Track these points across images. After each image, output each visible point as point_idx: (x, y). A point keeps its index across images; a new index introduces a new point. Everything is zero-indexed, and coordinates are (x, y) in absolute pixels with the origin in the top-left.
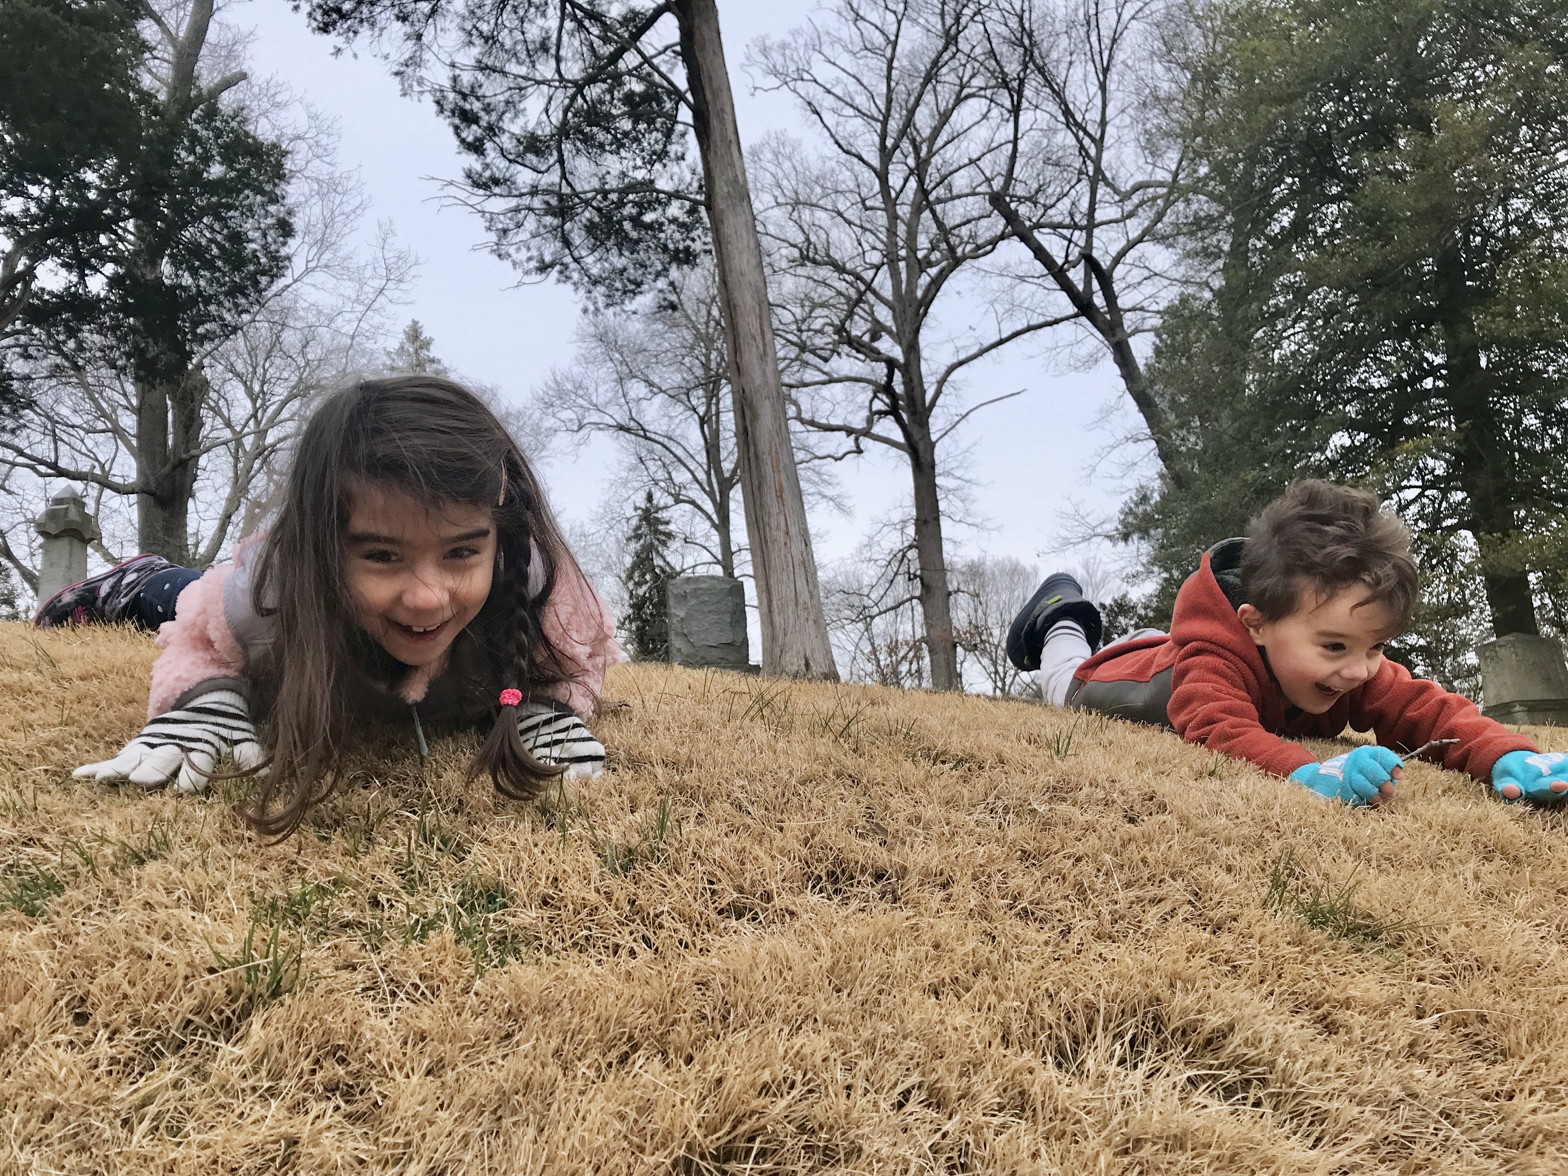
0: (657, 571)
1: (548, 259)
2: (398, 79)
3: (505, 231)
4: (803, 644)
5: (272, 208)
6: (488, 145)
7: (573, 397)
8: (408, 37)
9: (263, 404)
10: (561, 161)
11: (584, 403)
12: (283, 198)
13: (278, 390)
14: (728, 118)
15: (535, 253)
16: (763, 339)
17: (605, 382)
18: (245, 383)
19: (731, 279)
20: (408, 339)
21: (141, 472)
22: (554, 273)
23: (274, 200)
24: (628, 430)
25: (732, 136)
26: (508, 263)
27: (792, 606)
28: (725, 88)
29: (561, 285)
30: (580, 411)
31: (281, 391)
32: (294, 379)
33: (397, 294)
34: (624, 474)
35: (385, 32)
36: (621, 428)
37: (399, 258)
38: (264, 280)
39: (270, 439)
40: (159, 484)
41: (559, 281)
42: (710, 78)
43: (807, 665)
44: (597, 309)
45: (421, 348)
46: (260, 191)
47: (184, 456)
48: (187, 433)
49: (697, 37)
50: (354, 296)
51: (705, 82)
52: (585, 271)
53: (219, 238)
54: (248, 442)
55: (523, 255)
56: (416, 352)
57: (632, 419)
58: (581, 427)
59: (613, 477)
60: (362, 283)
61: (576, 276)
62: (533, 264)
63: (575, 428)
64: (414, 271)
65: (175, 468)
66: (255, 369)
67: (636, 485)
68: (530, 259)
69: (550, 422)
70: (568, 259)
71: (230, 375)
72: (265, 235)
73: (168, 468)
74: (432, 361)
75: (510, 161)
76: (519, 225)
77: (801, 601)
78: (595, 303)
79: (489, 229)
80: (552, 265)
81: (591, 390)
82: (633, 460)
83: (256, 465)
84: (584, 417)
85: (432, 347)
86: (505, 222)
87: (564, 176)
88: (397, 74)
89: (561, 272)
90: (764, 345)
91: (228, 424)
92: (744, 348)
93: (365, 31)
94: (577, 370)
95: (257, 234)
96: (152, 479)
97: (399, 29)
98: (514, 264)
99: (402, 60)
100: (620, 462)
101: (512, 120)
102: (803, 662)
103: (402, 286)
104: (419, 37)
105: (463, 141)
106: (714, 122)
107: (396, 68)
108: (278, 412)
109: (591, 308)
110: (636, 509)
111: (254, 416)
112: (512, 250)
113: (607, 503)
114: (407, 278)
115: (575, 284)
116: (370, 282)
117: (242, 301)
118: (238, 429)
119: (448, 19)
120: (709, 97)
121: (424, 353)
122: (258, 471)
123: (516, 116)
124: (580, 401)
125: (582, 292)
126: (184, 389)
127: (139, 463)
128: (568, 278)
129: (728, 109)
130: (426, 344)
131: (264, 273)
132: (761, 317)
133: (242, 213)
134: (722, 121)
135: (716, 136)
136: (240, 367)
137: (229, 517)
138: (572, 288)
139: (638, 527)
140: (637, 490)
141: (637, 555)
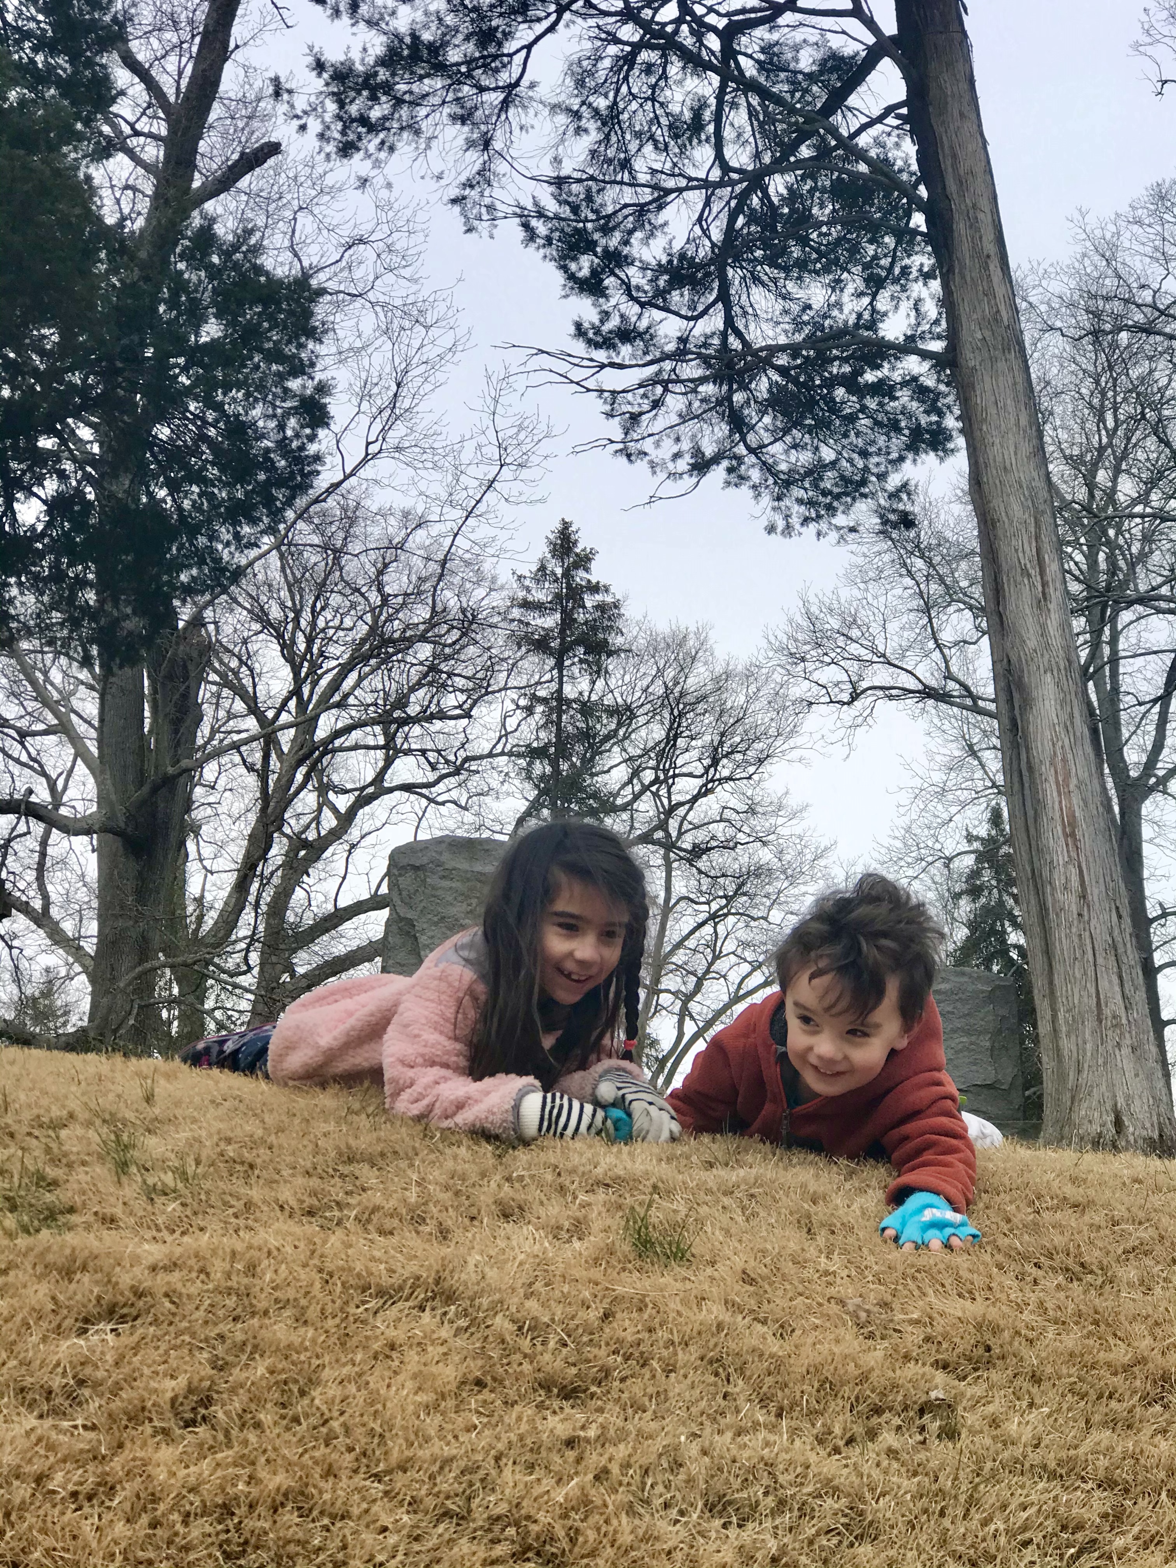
0: (1014, 955)
1: (709, 450)
2: (457, 209)
3: (635, 418)
4: (1111, 1086)
5: (294, 384)
6: (610, 282)
7: (841, 641)
8: (471, 144)
9: (311, 672)
10: (724, 297)
11: (863, 652)
12: (312, 365)
13: (333, 650)
14: (985, 218)
15: (686, 445)
16: (1042, 573)
17: (897, 614)
18: (280, 636)
19: (990, 477)
20: (554, 553)
21: (102, 799)
22: (718, 473)
23: (299, 369)
24: (941, 696)
25: (990, 248)
26: (642, 465)
27: (1090, 1024)
28: (979, 169)
29: (732, 490)
30: (853, 667)
31: (338, 653)
32: (363, 629)
33: (517, 486)
34: (938, 777)
35: (434, 144)
36: (928, 693)
37: (521, 428)
38: (280, 494)
39: (321, 733)
40: (130, 818)
41: (728, 483)
42: (954, 156)
43: (1118, 1123)
44: (788, 526)
45: (576, 566)
46: (275, 356)
47: (170, 770)
48: (176, 731)
49: (933, 92)
50: (444, 496)
51: (947, 164)
52: (768, 468)
53: (212, 432)
54: (286, 738)
55: (668, 447)
56: (567, 574)
57: (949, 676)
58: (855, 696)
59: (918, 782)
60: (458, 472)
61: (755, 475)
62: (683, 465)
63: (846, 697)
64: (545, 447)
65: (155, 790)
66: (298, 614)
67: (964, 795)
68: (677, 456)
69: (800, 689)
70: (741, 450)
71: (256, 626)
72: (282, 427)
73: (146, 789)
74: (594, 588)
75: (642, 305)
76: (657, 404)
77: (1107, 1012)
78: (787, 517)
79: (610, 415)
80: (716, 459)
81: (875, 629)
82: (956, 750)
83: (299, 777)
84: (861, 678)
85: (593, 565)
86: (636, 402)
87: (729, 321)
88: (454, 201)
89: (730, 470)
90: (1044, 584)
91: (254, 709)
92: (1009, 590)
93: (405, 145)
94: (849, 594)
95: (272, 424)
96: (120, 809)
97: (458, 134)
98: (653, 465)
99: (463, 178)
100: (930, 755)
101: (646, 241)
102: (1110, 1118)
103: (525, 474)
104: (486, 143)
105: (571, 277)
106: (961, 227)
107: (454, 192)
108: (335, 686)
109: (781, 524)
110: (970, 838)
111: (296, 692)
112: (648, 445)
113: (908, 830)
114: (535, 460)
115: (754, 487)
116: (472, 471)
117: (246, 530)
118: (270, 714)
119: (531, 112)
120: (952, 187)
121: (580, 577)
122: (303, 786)
123: (652, 235)
124: (854, 648)
125: (766, 500)
126: (173, 661)
127: (99, 784)
128: (743, 478)
129: (984, 204)
130: (584, 561)
131: (281, 482)
132: (1037, 538)
133: (248, 395)
134: (974, 224)
135: (964, 249)
136: (275, 613)
137: (254, 867)
138: (751, 493)
139: (975, 874)
140: (964, 805)
141: (972, 925)
